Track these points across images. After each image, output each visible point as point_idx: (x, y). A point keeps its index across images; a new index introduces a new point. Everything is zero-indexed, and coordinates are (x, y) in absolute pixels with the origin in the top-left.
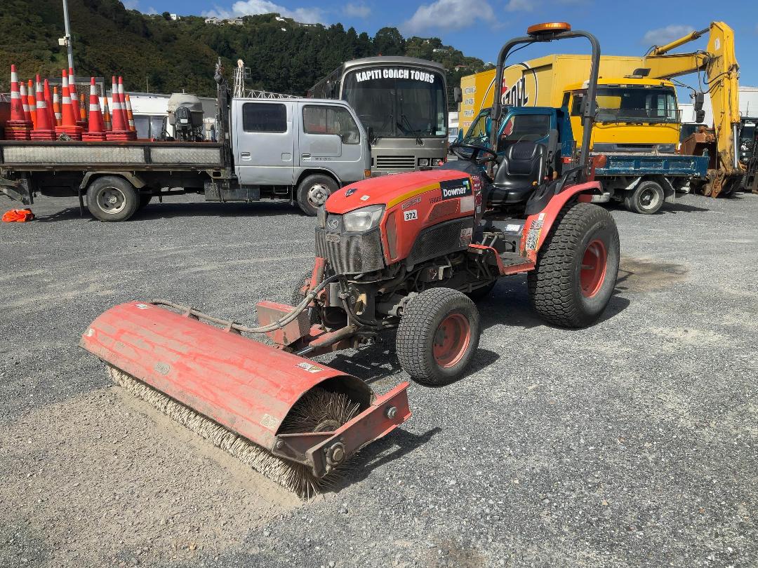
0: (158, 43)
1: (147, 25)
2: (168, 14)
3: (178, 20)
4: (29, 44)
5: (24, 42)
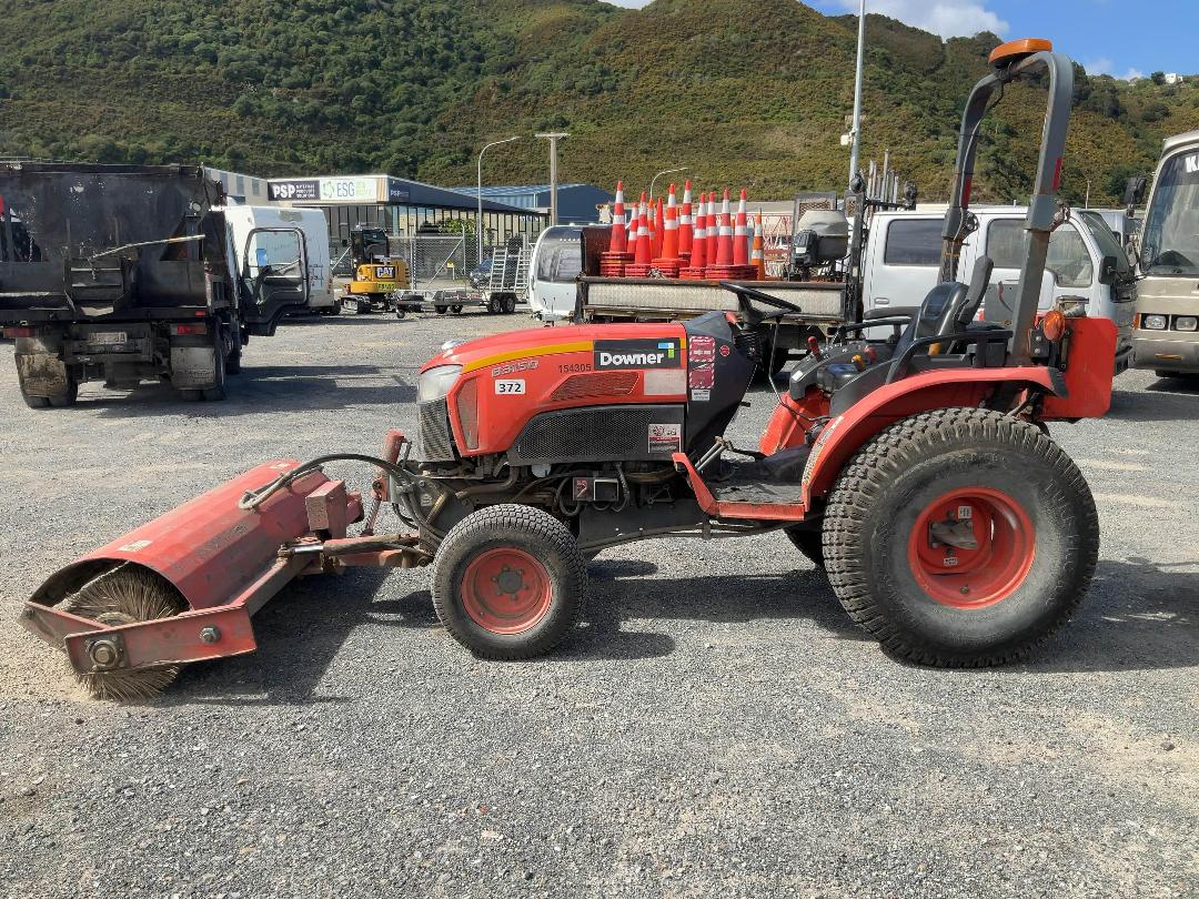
0: (1133, 124)
1: (1119, 97)
2: (1162, 75)
3: (1178, 83)
4: (929, 142)
5: (923, 140)
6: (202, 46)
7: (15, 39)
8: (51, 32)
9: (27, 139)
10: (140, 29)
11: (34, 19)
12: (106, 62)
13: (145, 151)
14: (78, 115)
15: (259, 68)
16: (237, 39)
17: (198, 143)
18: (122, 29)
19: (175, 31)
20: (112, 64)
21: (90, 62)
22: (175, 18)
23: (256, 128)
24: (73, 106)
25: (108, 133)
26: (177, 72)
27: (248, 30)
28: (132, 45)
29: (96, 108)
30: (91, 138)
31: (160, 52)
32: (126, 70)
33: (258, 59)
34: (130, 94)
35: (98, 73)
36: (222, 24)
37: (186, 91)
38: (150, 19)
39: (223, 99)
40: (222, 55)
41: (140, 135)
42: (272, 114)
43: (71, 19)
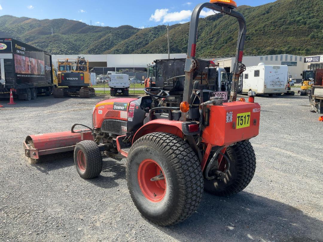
6: (302, 20)
7: (254, 25)
8: (263, 23)
9: (253, 50)
10: (285, 18)
11: (259, 20)
12: (275, 28)
13: (282, 51)
14: (266, 43)
15: (319, 24)
16: (313, 17)
17: (297, 48)
18: (281, 19)
19: (295, 17)
20: (277, 28)
21: (271, 29)
22: (296, 14)
23: (315, 42)
24: (265, 40)
25: (273, 47)
26: (294, 29)
27: (318, 14)
28: (283, 23)
29: (271, 40)
30: (268, 48)
31: (290, 24)
32: (280, 30)
33: (319, 22)
34: (280, 36)
35: (273, 31)
36: (309, 13)
37: (296, 34)
38: (289, 15)
39: (306, 34)
40: (308, 22)
41: (281, 46)
42: (321, 37)
43: (268, 19)
